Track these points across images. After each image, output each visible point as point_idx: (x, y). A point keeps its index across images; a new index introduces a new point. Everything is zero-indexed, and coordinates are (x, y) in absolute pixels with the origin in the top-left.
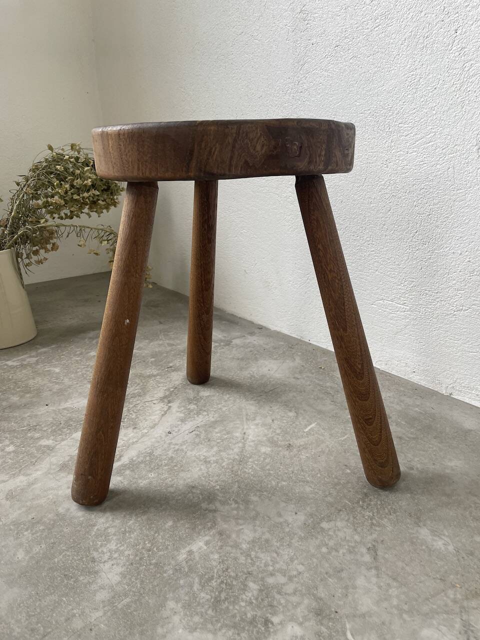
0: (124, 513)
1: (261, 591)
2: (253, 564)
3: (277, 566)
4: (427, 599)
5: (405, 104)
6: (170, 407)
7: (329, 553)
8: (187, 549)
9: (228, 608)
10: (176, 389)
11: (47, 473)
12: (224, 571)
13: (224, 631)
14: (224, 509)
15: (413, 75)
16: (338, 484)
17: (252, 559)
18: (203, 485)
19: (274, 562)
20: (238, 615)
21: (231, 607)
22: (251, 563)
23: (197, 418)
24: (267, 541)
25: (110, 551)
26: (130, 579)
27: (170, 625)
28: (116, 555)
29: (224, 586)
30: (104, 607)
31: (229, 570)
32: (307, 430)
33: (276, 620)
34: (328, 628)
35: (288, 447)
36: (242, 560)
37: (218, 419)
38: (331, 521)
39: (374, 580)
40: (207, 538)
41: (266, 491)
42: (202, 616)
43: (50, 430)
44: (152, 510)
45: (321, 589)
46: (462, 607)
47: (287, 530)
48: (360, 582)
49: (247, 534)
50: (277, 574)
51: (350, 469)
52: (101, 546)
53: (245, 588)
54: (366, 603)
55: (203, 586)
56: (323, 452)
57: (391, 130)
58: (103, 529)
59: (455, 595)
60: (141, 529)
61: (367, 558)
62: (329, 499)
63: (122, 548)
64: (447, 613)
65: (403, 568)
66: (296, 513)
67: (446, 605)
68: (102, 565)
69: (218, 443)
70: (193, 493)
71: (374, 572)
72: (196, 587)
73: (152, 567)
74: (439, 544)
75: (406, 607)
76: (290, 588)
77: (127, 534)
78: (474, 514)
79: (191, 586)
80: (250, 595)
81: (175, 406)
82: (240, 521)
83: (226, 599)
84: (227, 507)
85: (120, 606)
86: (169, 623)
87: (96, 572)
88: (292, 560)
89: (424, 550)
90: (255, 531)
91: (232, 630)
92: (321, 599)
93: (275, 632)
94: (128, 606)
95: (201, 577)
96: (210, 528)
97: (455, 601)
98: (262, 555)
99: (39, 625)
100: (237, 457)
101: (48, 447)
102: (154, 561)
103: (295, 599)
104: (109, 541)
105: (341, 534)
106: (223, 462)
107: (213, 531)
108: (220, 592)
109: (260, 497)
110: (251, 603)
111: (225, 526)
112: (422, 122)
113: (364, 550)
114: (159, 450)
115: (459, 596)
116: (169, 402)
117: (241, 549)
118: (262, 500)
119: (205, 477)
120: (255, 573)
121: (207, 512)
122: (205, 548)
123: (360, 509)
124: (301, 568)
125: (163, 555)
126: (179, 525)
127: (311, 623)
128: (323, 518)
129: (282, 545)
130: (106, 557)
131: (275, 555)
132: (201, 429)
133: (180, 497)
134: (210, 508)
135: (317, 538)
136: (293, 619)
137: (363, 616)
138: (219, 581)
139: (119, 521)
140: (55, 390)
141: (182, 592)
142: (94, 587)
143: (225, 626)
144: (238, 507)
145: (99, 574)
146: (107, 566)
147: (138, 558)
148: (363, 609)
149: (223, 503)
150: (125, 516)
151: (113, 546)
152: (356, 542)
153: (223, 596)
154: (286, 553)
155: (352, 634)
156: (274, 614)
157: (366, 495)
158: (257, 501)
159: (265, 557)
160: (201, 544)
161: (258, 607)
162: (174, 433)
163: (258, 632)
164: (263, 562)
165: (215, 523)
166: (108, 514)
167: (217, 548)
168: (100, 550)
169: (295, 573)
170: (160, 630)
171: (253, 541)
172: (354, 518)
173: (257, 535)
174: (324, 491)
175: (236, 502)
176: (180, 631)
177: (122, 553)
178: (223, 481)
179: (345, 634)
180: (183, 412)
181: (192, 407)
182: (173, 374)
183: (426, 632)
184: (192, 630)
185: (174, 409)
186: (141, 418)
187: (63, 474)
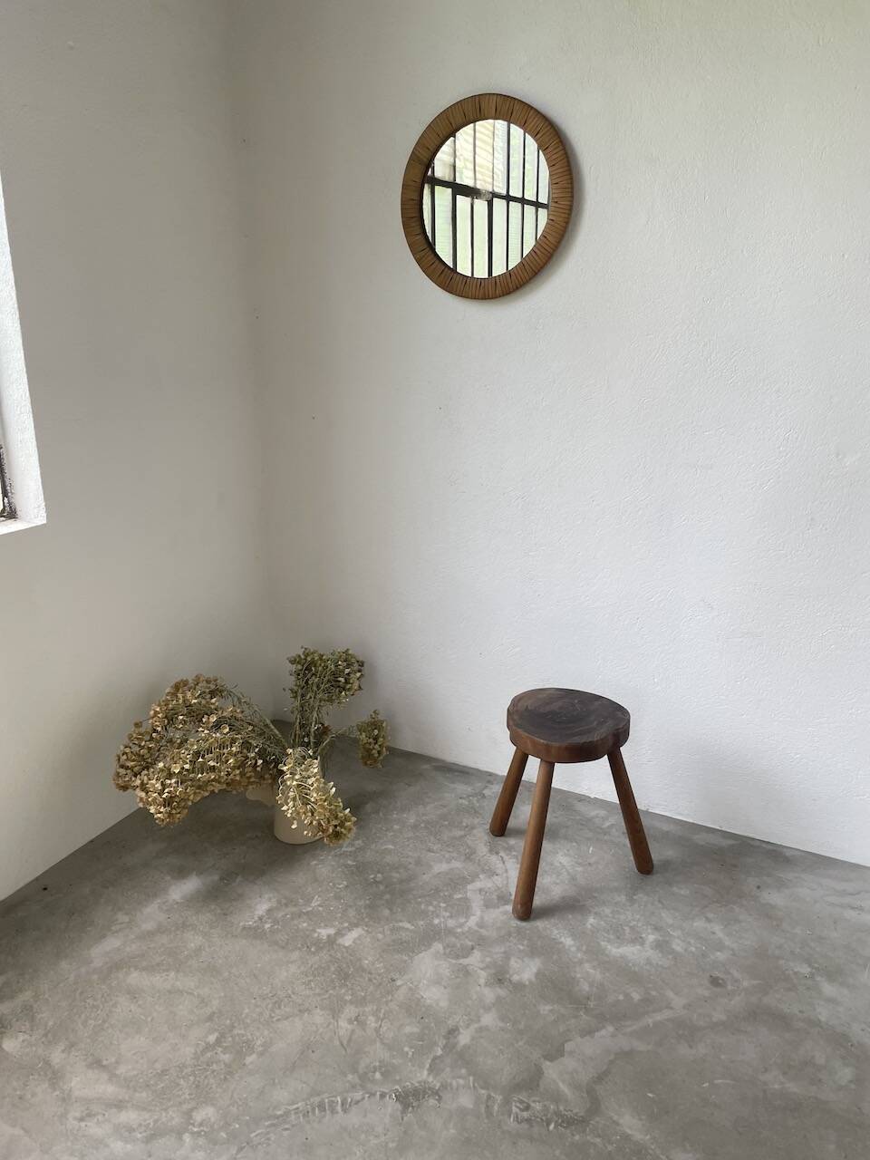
1: (630, 928)
2: (619, 921)
3: (629, 919)
4: (689, 913)
7: (645, 908)
8: (588, 923)
9: (623, 937)
13: (629, 945)
14: (587, 903)
17: (617, 919)
19: (627, 918)
20: (629, 938)
24: (617, 911)
25: (557, 934)
26: (577, 940)
27: (609, 949)
28: (561, 934)
29: (615, 931)
30: (579, 952)
31: (612, 926)
32: (590, 852)
33: (644, 936)
34: (662, 933)
35: (589, 865)
36: (614, 921)
38: (636, 895)
39: (667, 912)
40: (592, 917)
41: (598, 890)
42: (617, 943)
43: (449, 888)
45: (651, 921)
46: (703, 912)
47: (621, 904)
48: (663, 914)
49: (606, 910)
50: (632, 921)
52: (551, 933)
53: (624, 930)
54: (670, 921)
55: (608, 934)
58: (543, 925)
59: (698, 909)
60: (560, 922)
61: (660, 905)
62: (629, 886)
63: (561, 931)
64: (698, 916)
65: (675, 905)
66: (620, 896)
67: (697, 913)
68: (560, 939)
71: (665, 910)
73: (581, 934)
74: (682, 892)
75: (684, 918)
76: (640, 925)
77: (557, 925)
78: (689, 875)
79: (603, 935)
80: (627, 931)
82: (599, 906)
83: (620, 935)
85: (584, 950)
87: (561, 942)
88: (633, 915)
89: (678, 896)
90: (609, 908)
91: (631, 943)
92: (653, 925)
93: (646, 939)
94: (587, 948)
95: (604, 931)
96: (590, 913)
97: (699, 911)
98: (620, 917)
101: (461, 898)
102: (580, 931)
103: (644, 927)
104: (551, 930)
105: (644, 899)
107: (592, 913)
108: (616, 934)
109: (597, 893)
110: (630, 933)
111: (595, 910)
113: (657, 903)
116: (497, 853)
117: (609, 917)
118: (600, 894)
120: (623, 923)
121: (581, 907)
122: (595, 921)
124: (638, 917)
125: (581, 929)
127: (656, 933)
128: (632, 895)
129: (624, 911)
130: (558, 936)
131: (625, 915)
134: (581, 905)
135: (635, 904)
136: (649, 934)
137: (671, 925)
138: (612, 930)
140: (413, 863)
141: (602, 938)
142: (567, 947)
143: (627, 943)
144: (593, 901)
145: (563, 943)
146: (563, 939)
147: (572, 933)
151: (556, 931)
152: (652, 901)
153: (618, 934)
154: (629, 913)
156: (641, 934)
158: (598, 896)
159: (622, 917)
160: (592, 920)
161: (634, 934)
163: (641, 941)
164: (622, 919)
165: (589, 910)
167: (600, 919)
168: (552, 935)
169: (637, 919)
170: (607, 952)
171: (612, 912)
173: (611, 910)
175: (590, 899)
176: (614, 949)
177: (563, 933)
179: (669, 933)
181: (514, 853)
182: (475, 831)
183: (695, 924)
184: (618, 948)
185: (506, 858)
186: (493, 868)
187: (491, 910)
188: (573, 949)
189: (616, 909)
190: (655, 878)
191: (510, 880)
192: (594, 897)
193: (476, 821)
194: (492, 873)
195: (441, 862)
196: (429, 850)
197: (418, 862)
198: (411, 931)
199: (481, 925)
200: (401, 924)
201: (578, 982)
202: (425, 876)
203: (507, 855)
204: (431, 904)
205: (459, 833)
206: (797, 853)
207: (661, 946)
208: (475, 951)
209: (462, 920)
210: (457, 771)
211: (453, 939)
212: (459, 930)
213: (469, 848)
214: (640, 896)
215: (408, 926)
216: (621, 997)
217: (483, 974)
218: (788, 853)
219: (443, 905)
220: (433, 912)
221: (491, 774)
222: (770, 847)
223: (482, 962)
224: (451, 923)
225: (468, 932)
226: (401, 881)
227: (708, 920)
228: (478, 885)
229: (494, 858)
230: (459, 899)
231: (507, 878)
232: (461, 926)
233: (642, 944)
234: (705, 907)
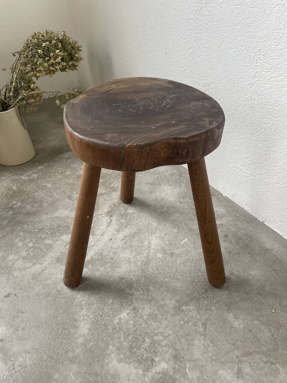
0: (89, 293)
1: (151, 343)
2: (148, 328)
3: (160, 330)
4: (224, 354)
5: (269, 50)
6: (111, 220)
7: (184, 325)
8: (119, 317)
9: (136, 351)
10: (115, 206)
11: (50, 264)
12: (135, 331)
13: (133, 363)
14: (137, 294)
15: (278, 32)
16: (193, 282)
17: (148, 325)
18: (127, 278)
19: (158, 328)
20: (140, 356)
21: (137, 351)
22: (147, 328)
23: (125, 230)
24: (156, 315)
25: (83, 315)
26: (93, 332)
27: (111, 359)
28: (86, 318)
29: (134, 339)
30: (81, 347)
31: (137, 331)
32: (182, 243)
33: (156, 359)
34: (179, 366)
35: (171, 254)
36: (144, 325)
37: (137, 231)
38: (187, 305)
39: (202, 341)
40: (128, 311)
41: (158, 284)
42: (124, 355)
43: (49, 233)
44: (103, 292)
45: (178, 344)
46: (240, 360)
47: (166, 309)
48: (196, 342)
49: (147, 310)
50: (159, 335)
51: (201, 272)
52: (79, 312)
53: (144, 341)
54: (197, 354)
55: (125, 339)
56: (189, 259)
57: (257, 64)
58: (80, 301)
59: (238, 353)
60: (97, 303)
61: (201, 329)
62: (188, 292)
63: (88, 314)
64: (232, 362)
65: (217, 336)
66: (171, 300)
67: (233, 359)
68: (80, 323)
69: (136, 249)
70: (122, 282)
71: (203, 337)
72: (122, 339)
73: (102, 326)
74: (236, 324)
75: (214, 358)
76: (164, 343)
77: (91, 306)
78: (257, 306)
79: (120, 338)
80: (146, 345)
81: (114, 219)
82: (144, 302)
83: (135, 346)
84: (138, 293)
85: (88, 347)
86: (110, 357)
87: (77, 327)
88: (166, 327)
89: (228, 327)
90: (151, 309)
91: (137, 363)
92: (177, 350)
93: (156, 366)
94: (92, 347)
95: (125, 333)
96: (130, 305)
97: (237, 357)
98: (153, 323)
99: (54, 354)
100: (145, 260)
101: (49, 245)
102: (103, 323)
103: (166, 349)
104: (82, 309)
105: (191, 314)
106: (137, 263)
107: (131, 307)
108: (133, 343)
109: (154, 287)
110: (146, 350)
111: (137, 305)
112: (278, 67)
113: (200, 324)
114: (106, 252)
115: (239, 354)
116: (111, 216)
117: (143, 319)
118: (155, 289)
119: (128, 272)
120: (149, 333)
121: (128, 295)
122: (127, 317)
123: (202, 299)
124: (170, 332)
125: (107, 320)
126: (115, 302)
127: (171, 363)
128: (184, 304)
129: (163, 318)
130: (81, 319)
131: (159, 324)
132: (127, 238)
133: (116, 285)
134: (130, 293)
135: (179, 315)
136: (164, 360)
137: (195, 361)
138: (133, 336)
139: (87, 297)
140: (50, 202)
141: (116, 341)
142: (77, 336)
143: (134, 361)
144: (143, 294)
145: (79, 328)
146: (83, 323)
147: (96, 320)
148: (195, 357)
149: (137, 290)
150: (89, 295)
151: (84, 312)
152: (197, 319)
153: (134, 344)
154: (164, 323)
155: (189, 370)
156: (156, 356)
157: (207, 290)
158: (153, 290)
159: (154, 324)
160: (125, 315)
161: (149, 352)
162: (113, 239)
163: (148, 365)
164: (153, 327)
165: (132, 302)
166: (81, 293)
167: (132, 317)
168: (78, 314)
169: (167, 335)
170: (106, 361)
171: (149, 315)
172: (199, 304)
173: (151, 311)
174: (186, 286)
175: (143, 290)
176: (115, 362)
177: (88, 317)
178: (137, 276)
179: (185, 369)
180: (118, 224)
181: (123, 221)
182: (113, 193)
183: (221, 372)
184: (120, 362)
185: (114, 222)
186: (96, 227)
187: (58, 265)
188: (81, 340)
189: (156, 312)
190: (222, 295)
191: (98, 243)
192: (148, 290)
195: (66, 209)
202: (45, 216)
209: (28, 265)
214: (191, 310)
219: (30, 245)
220: (18, 247)
233: (147, 370)
234: (248, 354)
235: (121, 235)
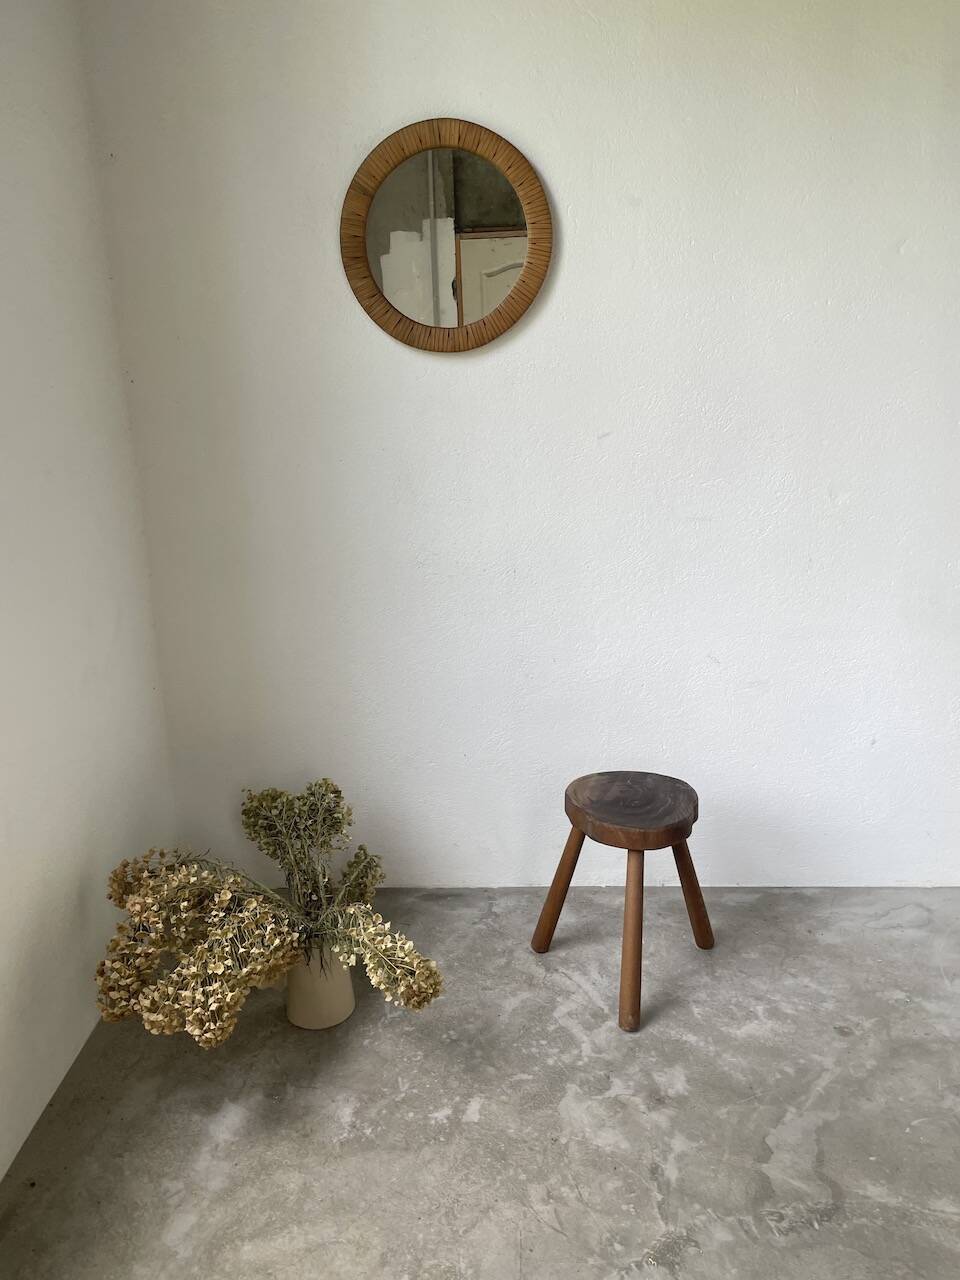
1: (735, 1006)
2: (720, 1002)
3: (727, 997)
4: (773, 975)
6: (562, 973)
7: (732, 982)
8: (695, 1014)
9: (736, 1017)
10: (544, 962)
11: (589, 1035)
12: (717, 1010)
13: (746, 1022)
181: (573, 965)
182: (516, 954)
184: (739, 1029)
185: (569, 972)
186: (564, 987)
187: (595, 1031)
188: (702, 1044)
189: (708, 991)
191: (590, 994)
192: (681, 986)
193: (509, 943)
194: (567, 994)
195: (506, 997)
196: (484, 989)
197: (483, 1005)
198: (533, 1081)
199: (598, 1050)
200: (516, 1078)
201: (731, 1075)
202: (501, 1018)
203: (567, 969)
204: (532, 1046)
205: (503, 961)
206: (816, 891)
207: (774, 1013)
208: (612, 1079)
209: (576, 1052)
210: (451, 895)
211: (582, 1074)
212: (580, 1063)
213: (523, 973)
214: (720, 972)
215: (525, 1077)
216: (779, 1076)
217: (638, 1100)
218: (809, 893)
219: (544, 1042)
220: (539, 1053)
221: (486, 890)
222: (792, 892)
223: (628, 1087)
224: (566, 1058)
225: (590, 1061)
226: (481, 1031)
227: (794, 976)
228: (563, 1009)
229: (556, 977)
230: (556, 1031)
231: (586, 993)
232: (579, 1057)
233: (757, 1018)
234: (782, 964)
235: (595, 975)
